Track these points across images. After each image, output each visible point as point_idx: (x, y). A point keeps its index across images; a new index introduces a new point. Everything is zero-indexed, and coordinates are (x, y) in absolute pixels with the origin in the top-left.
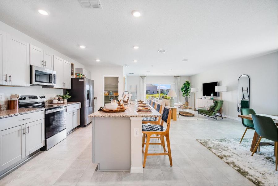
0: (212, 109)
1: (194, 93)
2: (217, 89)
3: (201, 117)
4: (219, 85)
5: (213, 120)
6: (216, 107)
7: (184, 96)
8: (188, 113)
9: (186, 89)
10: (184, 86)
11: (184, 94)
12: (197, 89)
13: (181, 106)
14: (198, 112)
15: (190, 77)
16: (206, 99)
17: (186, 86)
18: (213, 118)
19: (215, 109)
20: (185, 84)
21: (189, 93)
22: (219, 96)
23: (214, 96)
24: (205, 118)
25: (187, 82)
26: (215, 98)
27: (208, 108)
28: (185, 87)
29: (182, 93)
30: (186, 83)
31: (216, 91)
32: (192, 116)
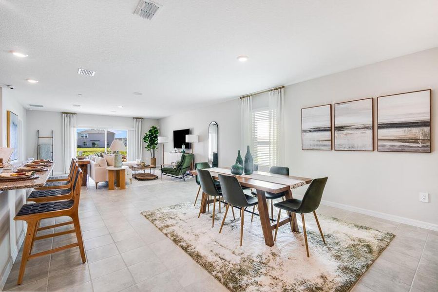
0: (180, 166)
1: (163, 145)
2: (188, 139)
3: (165, 179)
4: (191, 134)
5: (180, 181)
6: (183, 164)
7: (149, 150)
8: (150, 175)
9: (152, 138)
10: (148, 133)
11: (149, 146)
12: (166, 139)
13: (138, 165)
14: (162, 172)
15: (158, 120)
16: (176, 152)
17: (152, 134)
18: (180, 178)
19: (182, 166)
20: (150, 131)
21: (156, 145)
22: (191, 148)
23: (186, 148)
24: (172, 180)
25: (154, 128)
26: (187, 151)
27: (174, 166)
28: (149, 135)
29: (146, 144)
30: (152, 128)
31: (186, 142)
32: (154, 179)
